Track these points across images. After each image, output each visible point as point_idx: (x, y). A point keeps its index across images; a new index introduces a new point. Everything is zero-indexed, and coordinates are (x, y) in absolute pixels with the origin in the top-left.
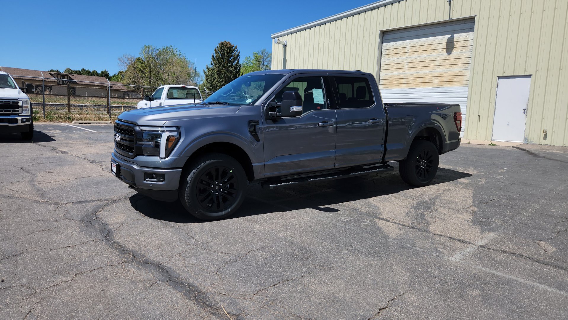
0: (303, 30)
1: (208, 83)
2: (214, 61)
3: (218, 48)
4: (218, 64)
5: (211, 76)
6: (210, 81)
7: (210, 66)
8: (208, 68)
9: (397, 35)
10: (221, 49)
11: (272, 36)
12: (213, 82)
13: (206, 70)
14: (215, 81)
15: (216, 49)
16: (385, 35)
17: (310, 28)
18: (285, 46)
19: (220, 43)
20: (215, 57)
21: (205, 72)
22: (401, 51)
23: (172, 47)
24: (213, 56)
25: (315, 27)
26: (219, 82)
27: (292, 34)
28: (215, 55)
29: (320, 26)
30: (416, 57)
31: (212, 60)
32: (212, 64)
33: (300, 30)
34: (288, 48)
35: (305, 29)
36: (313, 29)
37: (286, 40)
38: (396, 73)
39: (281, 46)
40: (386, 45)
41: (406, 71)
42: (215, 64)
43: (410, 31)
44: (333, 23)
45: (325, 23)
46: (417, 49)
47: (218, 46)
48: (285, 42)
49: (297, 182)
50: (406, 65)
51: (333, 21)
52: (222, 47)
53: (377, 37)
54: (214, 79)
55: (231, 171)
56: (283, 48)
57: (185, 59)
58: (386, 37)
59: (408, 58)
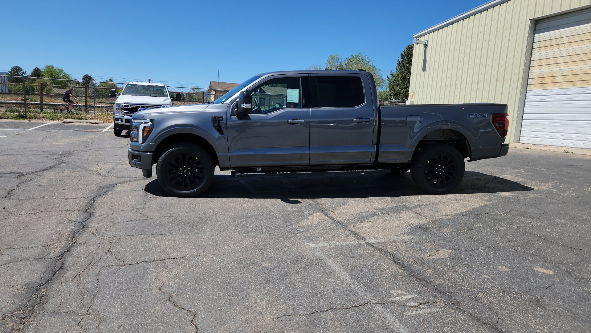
0: (445, 27)
1: (391, 90)
2: (399, 66)
3: (404, 52)
4: (403, 69)
5: (394, 83)
6: (393, 87)
7: (395, 72)
8: (392, 74)
9: (553, 23)
10: (408, 53)
11: (414, 36)
12: (396, 89)
13: (390, 76)
14: (398, 88)
15: (402, 54)
16: (538, 24)
17: (452, 23)
18: (426, 45)
19: (407, 46)
20: (400, 62)
21: (388, 78)
22: (556, 42)
23: (361, 55)
24: (399, 61)
25: (458, 22)
26: (402, 89)
27: (434, 32)
28: (401, 60)
29: (463, 20)
30: (576, 48)
31: (397, 65)
32: (397, 69)
33: (442, 27)
34: (429, 48)
35: (447, 25)
36: (455, 24)
37: (427, 40)
38: (548, 70)
39: (422, 47)
40: (538, 37)
41: (561, 67)
42: (400, 70)
43: (569, 17)
44: (477, 15)
45: (468, 17)
46: (577, 38)
47: (405, 50)
48: (426, 42)
49: (264, 173)
50: (562, 60)
51: (477, 14)
52: (409, 51)
53: (526, 26)
54: (398, 85)
55: (197, 158)
56: (424, 48)
57: (373, 67)
58: (540, 26)
59: (564, 50)
